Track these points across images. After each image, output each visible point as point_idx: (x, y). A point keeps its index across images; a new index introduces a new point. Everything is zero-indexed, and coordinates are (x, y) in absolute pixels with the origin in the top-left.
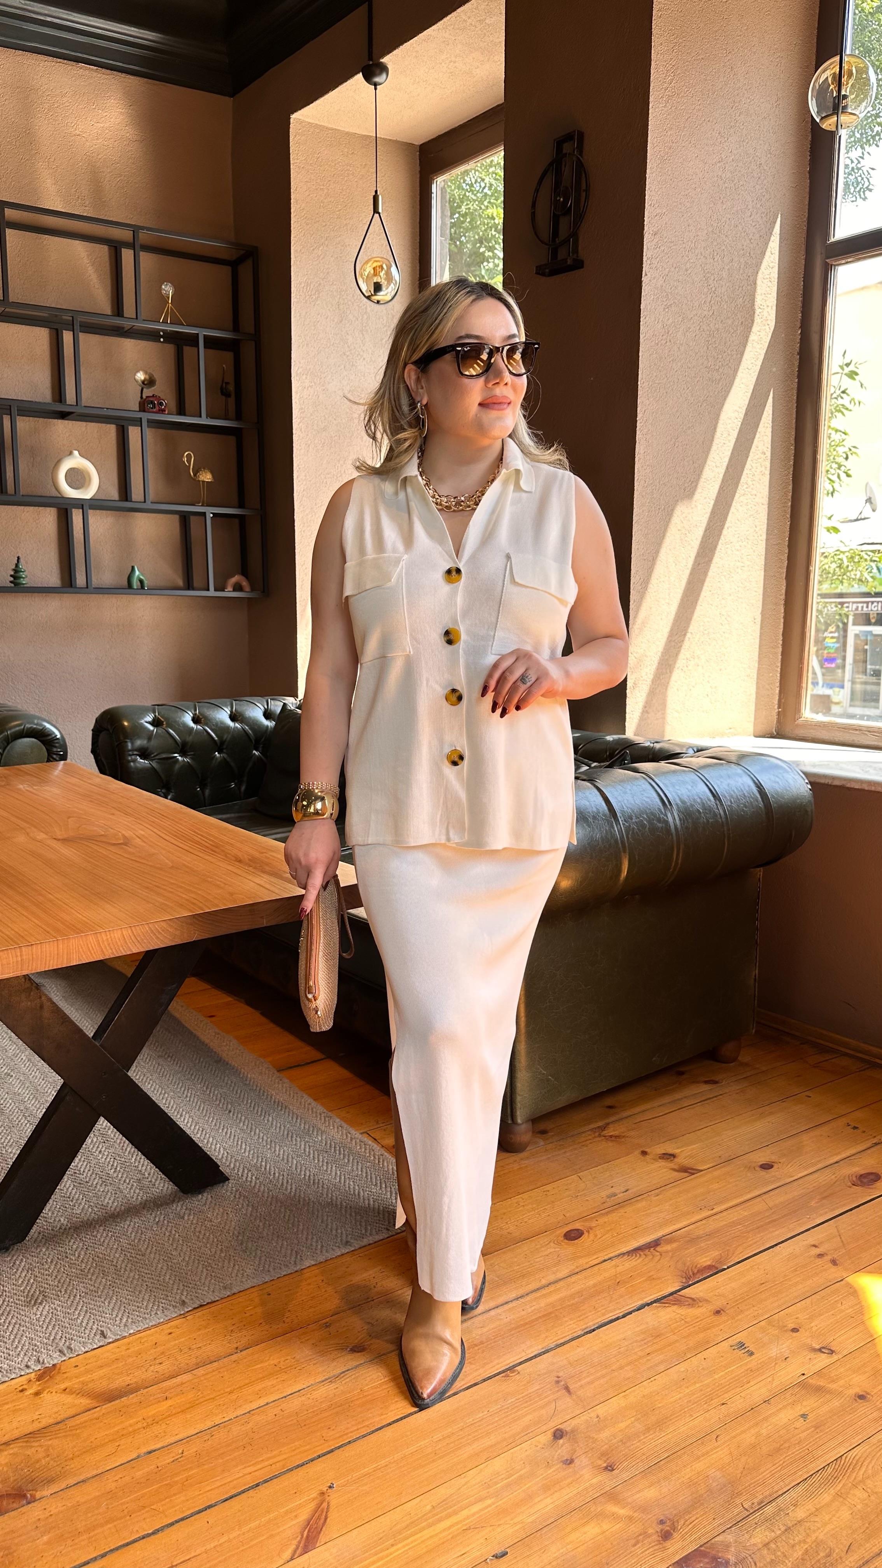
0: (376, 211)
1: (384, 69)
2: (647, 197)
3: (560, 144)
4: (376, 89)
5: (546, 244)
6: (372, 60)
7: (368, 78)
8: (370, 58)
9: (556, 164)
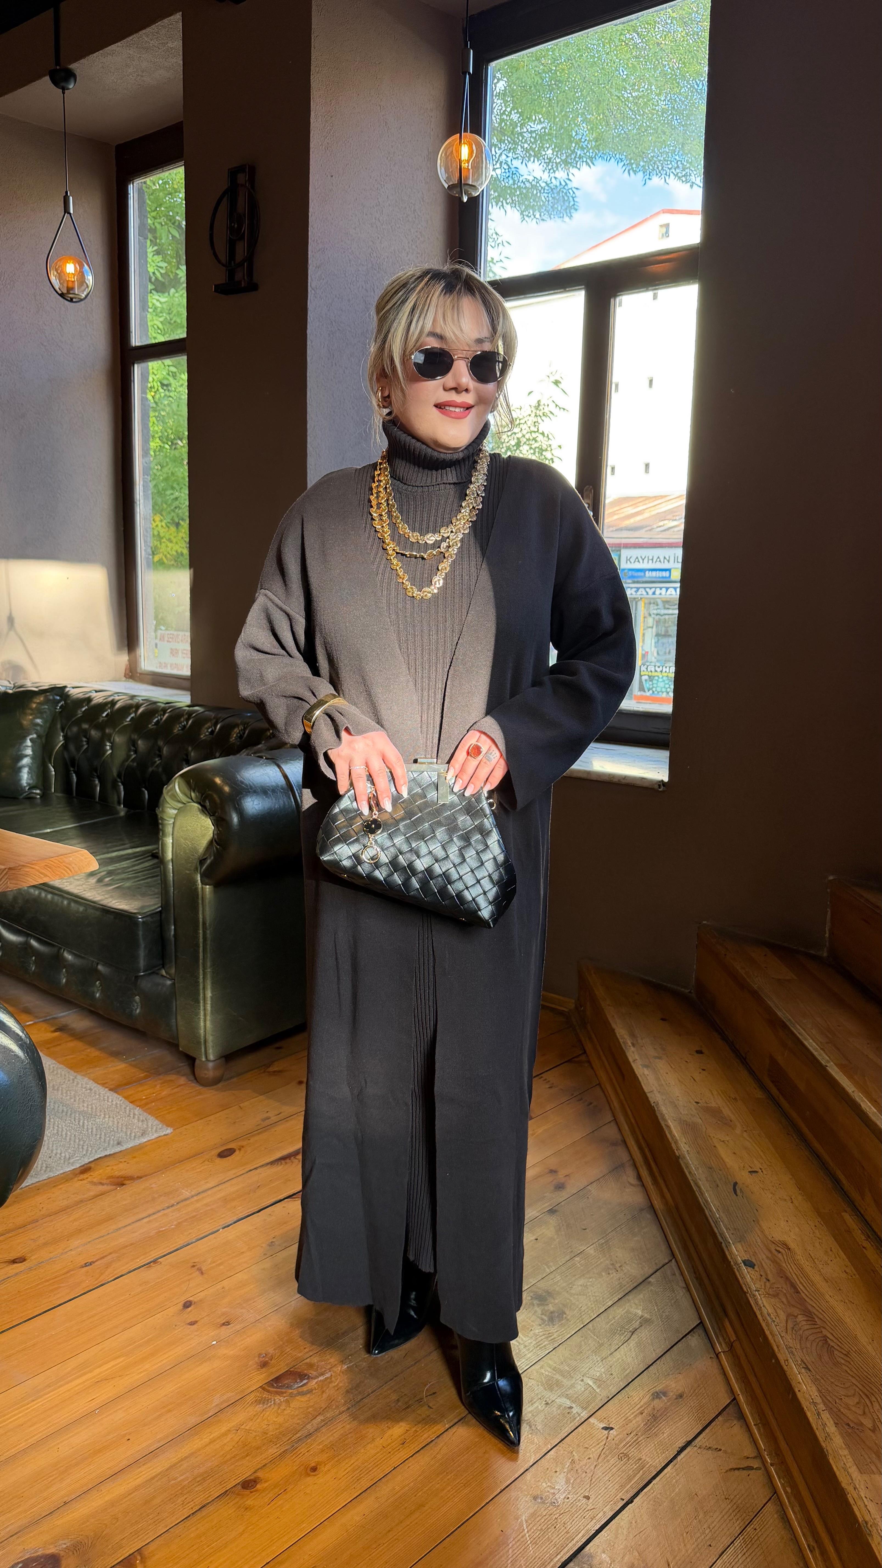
0: (66, 210)
1: (70, 75)
2: (310, 234)
3: (233, 173)
4: (64, 93)
5: (223, 265)
6: (59, 66)
7: (55, 82)
8: (58, 62)
9: (232, 192)
